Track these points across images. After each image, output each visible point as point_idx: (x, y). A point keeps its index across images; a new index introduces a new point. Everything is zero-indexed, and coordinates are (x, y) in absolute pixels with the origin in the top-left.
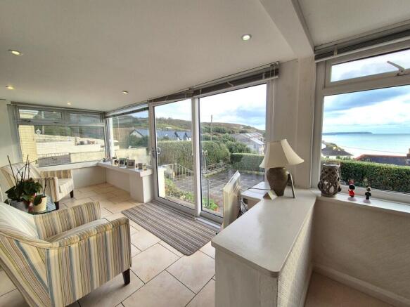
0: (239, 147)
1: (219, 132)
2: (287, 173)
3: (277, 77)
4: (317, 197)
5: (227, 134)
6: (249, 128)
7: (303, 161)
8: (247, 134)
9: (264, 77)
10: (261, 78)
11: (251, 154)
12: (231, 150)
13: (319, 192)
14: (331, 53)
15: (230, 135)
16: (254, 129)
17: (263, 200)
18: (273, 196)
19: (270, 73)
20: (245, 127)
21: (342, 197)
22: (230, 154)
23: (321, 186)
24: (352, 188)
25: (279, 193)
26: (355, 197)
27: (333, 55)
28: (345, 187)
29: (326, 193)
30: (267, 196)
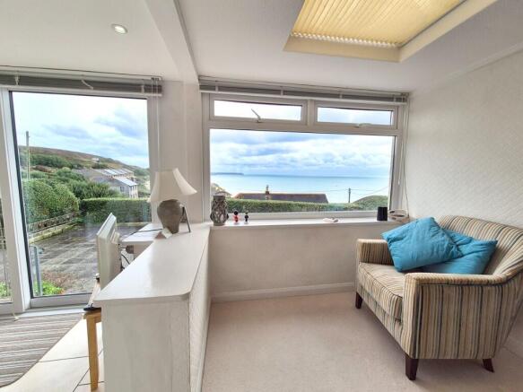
0: (96, 189)
1: (47, 164)
2: (181, 206)
3: (160, 95)
4: (211, 228)
5: (68, 169)
6: (109, 161)
7: (196, 191)
8: (108, 171)
9: (143, 90)
10: (139, 90)
11: (119, 199)
12: (78, 194)
13: (212, 223)
14: (213, 88)
15: (73, 170)
16: (118, 163)
17: (155, 241)
18: (167, 234)
19: (150, 88)
20: (101, 159)
21: (230, 223)
22: (78, 201)
23: (212, 217)
24: (236, 213)
25: (174, 230)
26: (239, 222)
27: (214, 90)
28: (231, 215)
29: (218, 223)
30: (160, 236)
